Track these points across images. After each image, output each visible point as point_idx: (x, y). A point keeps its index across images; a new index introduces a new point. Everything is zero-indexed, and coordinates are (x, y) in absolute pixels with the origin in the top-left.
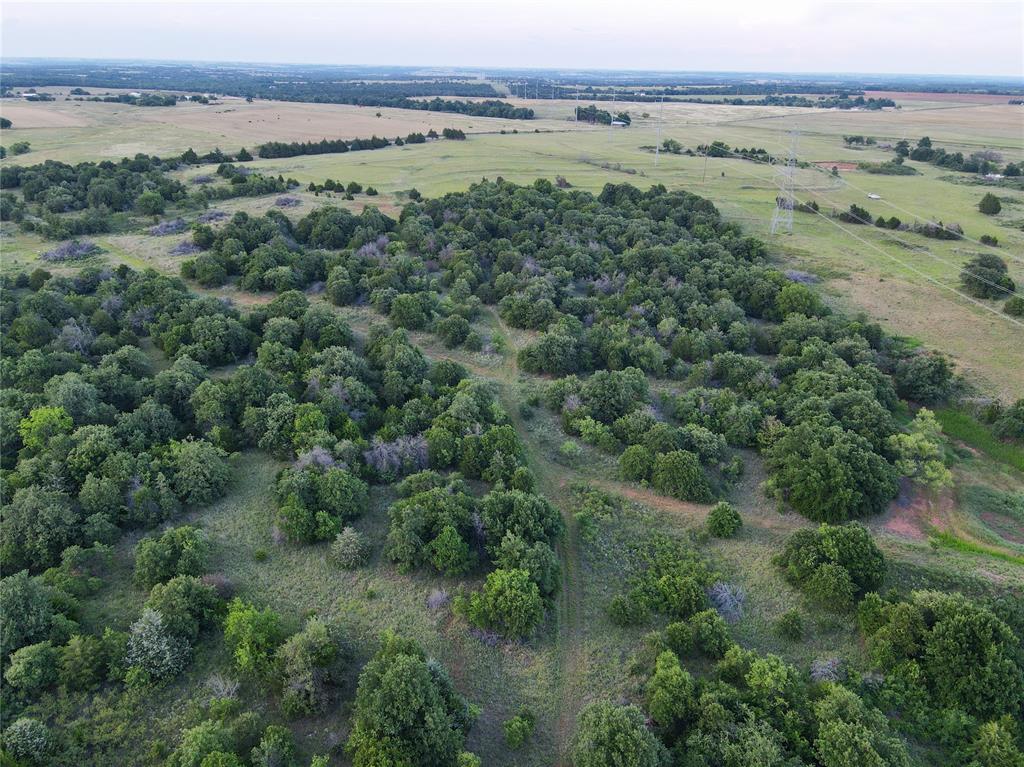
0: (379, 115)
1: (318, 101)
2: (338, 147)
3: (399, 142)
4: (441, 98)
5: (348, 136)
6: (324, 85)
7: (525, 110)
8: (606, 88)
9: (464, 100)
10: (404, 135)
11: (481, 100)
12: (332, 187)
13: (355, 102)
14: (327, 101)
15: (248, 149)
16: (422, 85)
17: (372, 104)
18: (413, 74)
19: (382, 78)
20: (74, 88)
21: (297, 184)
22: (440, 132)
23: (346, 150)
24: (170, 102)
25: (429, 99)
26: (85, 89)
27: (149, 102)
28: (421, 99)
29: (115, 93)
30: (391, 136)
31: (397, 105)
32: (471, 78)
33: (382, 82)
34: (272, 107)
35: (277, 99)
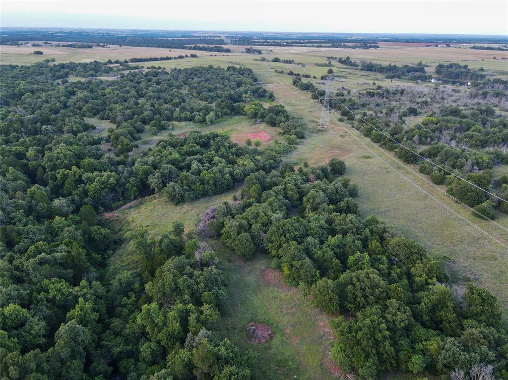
0: (170, 51)
1: (147, 46)
2: (155, 59)
3: (175, 58)
4: (197, 45)
5: (159, 57)
6: (150, 40)
7: (227, 49)
8: (272, 41)
9: (206, 46)
10: (178, 56)
11: (213, 46)
13: (163, 47)
14: (152, 47)
17: (170, 47)
19: (176, 37)
20: (44, 42)
21: (143, 67)
23: (158, 60)
24: (90, 47)
25: (192, 46)
26: (49, 42)
28: (189, 46)
30: (173, 56)
31: (180, 48)
33: (176, 39)
35: (131, 46)
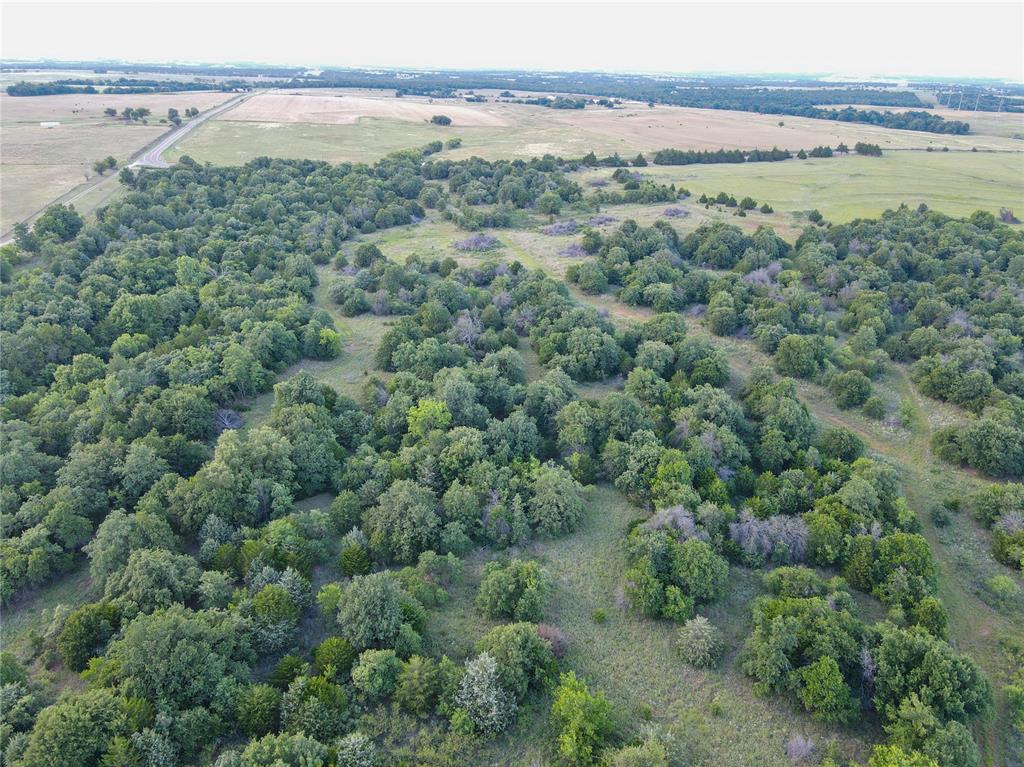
0: (781, 124)
1: (717, 107)
2: (736, 158)
3: (802, 155)
4: (854, 106)
5: (746, 146)
6: (725, 91)
7: (958, 124)
9: (881, 110)
10: (809, 148)
11: (902, 111)
12: (724, 200)
13: (756, 110)
14: (728, 108)
15: (644, 155)
16: (831, 92)
17: (775, 111)
18: (822, 80)
19: (787, 84)
20: (504, 91)
21: (688, 194)
22: (851, 146)
23: (743, 161)
24: (580, 106)
25: (839, 108)
26: (512, 92)
27: (562, 105)
28: (829, 108)
29: (536, 95)
30: (794, 148)
31: (802, 114)
32: (889, 85)
33: (787, 89)
34: (672, 113)
35: (676, 104)
